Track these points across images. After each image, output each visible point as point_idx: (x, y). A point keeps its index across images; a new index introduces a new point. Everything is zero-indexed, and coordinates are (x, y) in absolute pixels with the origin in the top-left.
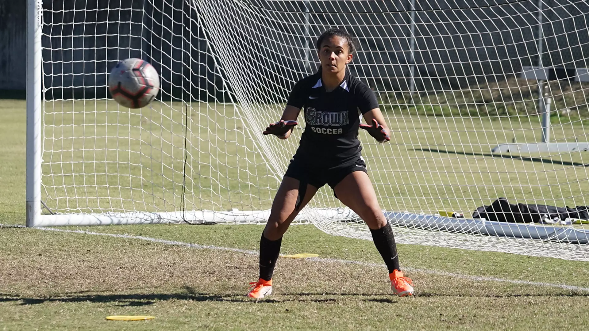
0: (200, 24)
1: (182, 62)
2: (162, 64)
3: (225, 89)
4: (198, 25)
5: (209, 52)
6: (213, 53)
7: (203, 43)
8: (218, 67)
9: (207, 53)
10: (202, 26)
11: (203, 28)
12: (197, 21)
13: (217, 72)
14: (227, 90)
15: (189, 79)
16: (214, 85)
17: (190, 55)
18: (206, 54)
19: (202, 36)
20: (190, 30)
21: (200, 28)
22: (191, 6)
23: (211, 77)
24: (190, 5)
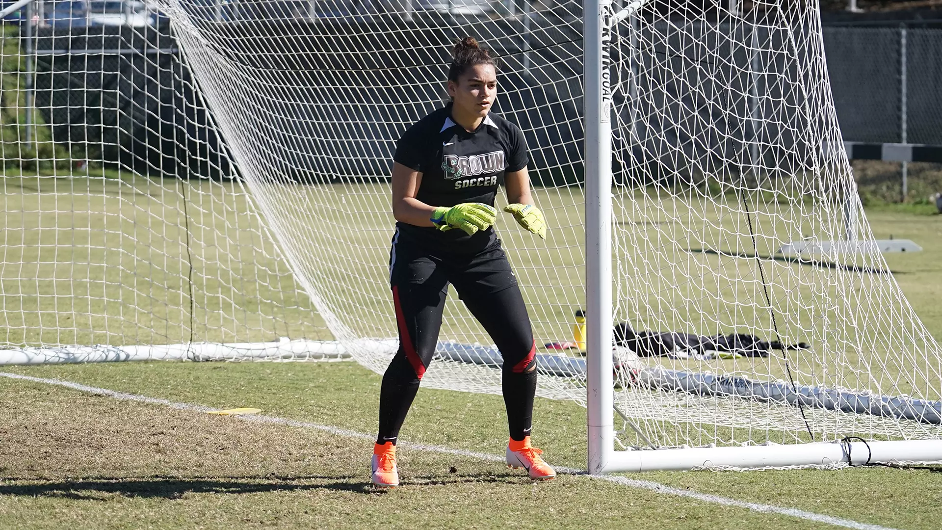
0: (195, 87)
1: (175, 141)
2: (148, 145)
3: (233, 174)
4: (193, 88)
5: (209, 124)
6: (214, 127)
7: (201, 113)
8: (223, 145)
9: (207, 127)
10: (199, 90)
11: (200, 94)
12: (191, 83)
13: (221, 151)
14: (236, 175)
15: (185, 164)
16: (219, 169)
17: (185, 131)
18: (205, 128)
19: (199, 104)
20: (183, 97)
21: (196, 92)
22: (182, 64)
23: (214, 158)
24: (181, 62)
